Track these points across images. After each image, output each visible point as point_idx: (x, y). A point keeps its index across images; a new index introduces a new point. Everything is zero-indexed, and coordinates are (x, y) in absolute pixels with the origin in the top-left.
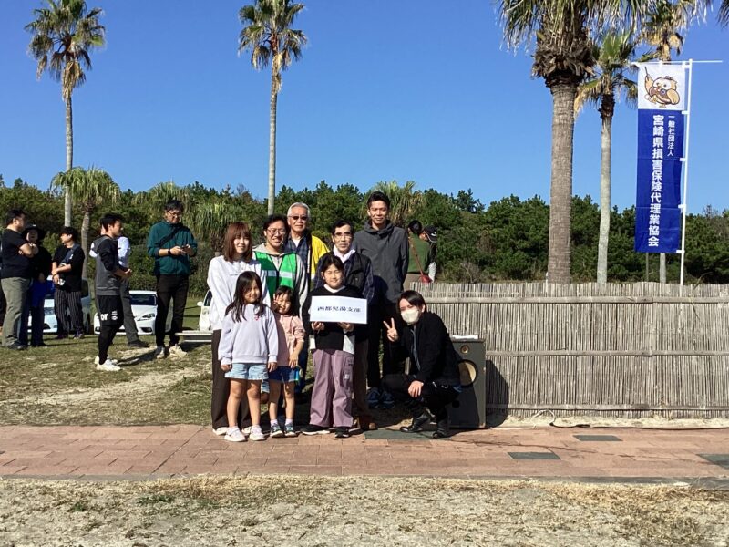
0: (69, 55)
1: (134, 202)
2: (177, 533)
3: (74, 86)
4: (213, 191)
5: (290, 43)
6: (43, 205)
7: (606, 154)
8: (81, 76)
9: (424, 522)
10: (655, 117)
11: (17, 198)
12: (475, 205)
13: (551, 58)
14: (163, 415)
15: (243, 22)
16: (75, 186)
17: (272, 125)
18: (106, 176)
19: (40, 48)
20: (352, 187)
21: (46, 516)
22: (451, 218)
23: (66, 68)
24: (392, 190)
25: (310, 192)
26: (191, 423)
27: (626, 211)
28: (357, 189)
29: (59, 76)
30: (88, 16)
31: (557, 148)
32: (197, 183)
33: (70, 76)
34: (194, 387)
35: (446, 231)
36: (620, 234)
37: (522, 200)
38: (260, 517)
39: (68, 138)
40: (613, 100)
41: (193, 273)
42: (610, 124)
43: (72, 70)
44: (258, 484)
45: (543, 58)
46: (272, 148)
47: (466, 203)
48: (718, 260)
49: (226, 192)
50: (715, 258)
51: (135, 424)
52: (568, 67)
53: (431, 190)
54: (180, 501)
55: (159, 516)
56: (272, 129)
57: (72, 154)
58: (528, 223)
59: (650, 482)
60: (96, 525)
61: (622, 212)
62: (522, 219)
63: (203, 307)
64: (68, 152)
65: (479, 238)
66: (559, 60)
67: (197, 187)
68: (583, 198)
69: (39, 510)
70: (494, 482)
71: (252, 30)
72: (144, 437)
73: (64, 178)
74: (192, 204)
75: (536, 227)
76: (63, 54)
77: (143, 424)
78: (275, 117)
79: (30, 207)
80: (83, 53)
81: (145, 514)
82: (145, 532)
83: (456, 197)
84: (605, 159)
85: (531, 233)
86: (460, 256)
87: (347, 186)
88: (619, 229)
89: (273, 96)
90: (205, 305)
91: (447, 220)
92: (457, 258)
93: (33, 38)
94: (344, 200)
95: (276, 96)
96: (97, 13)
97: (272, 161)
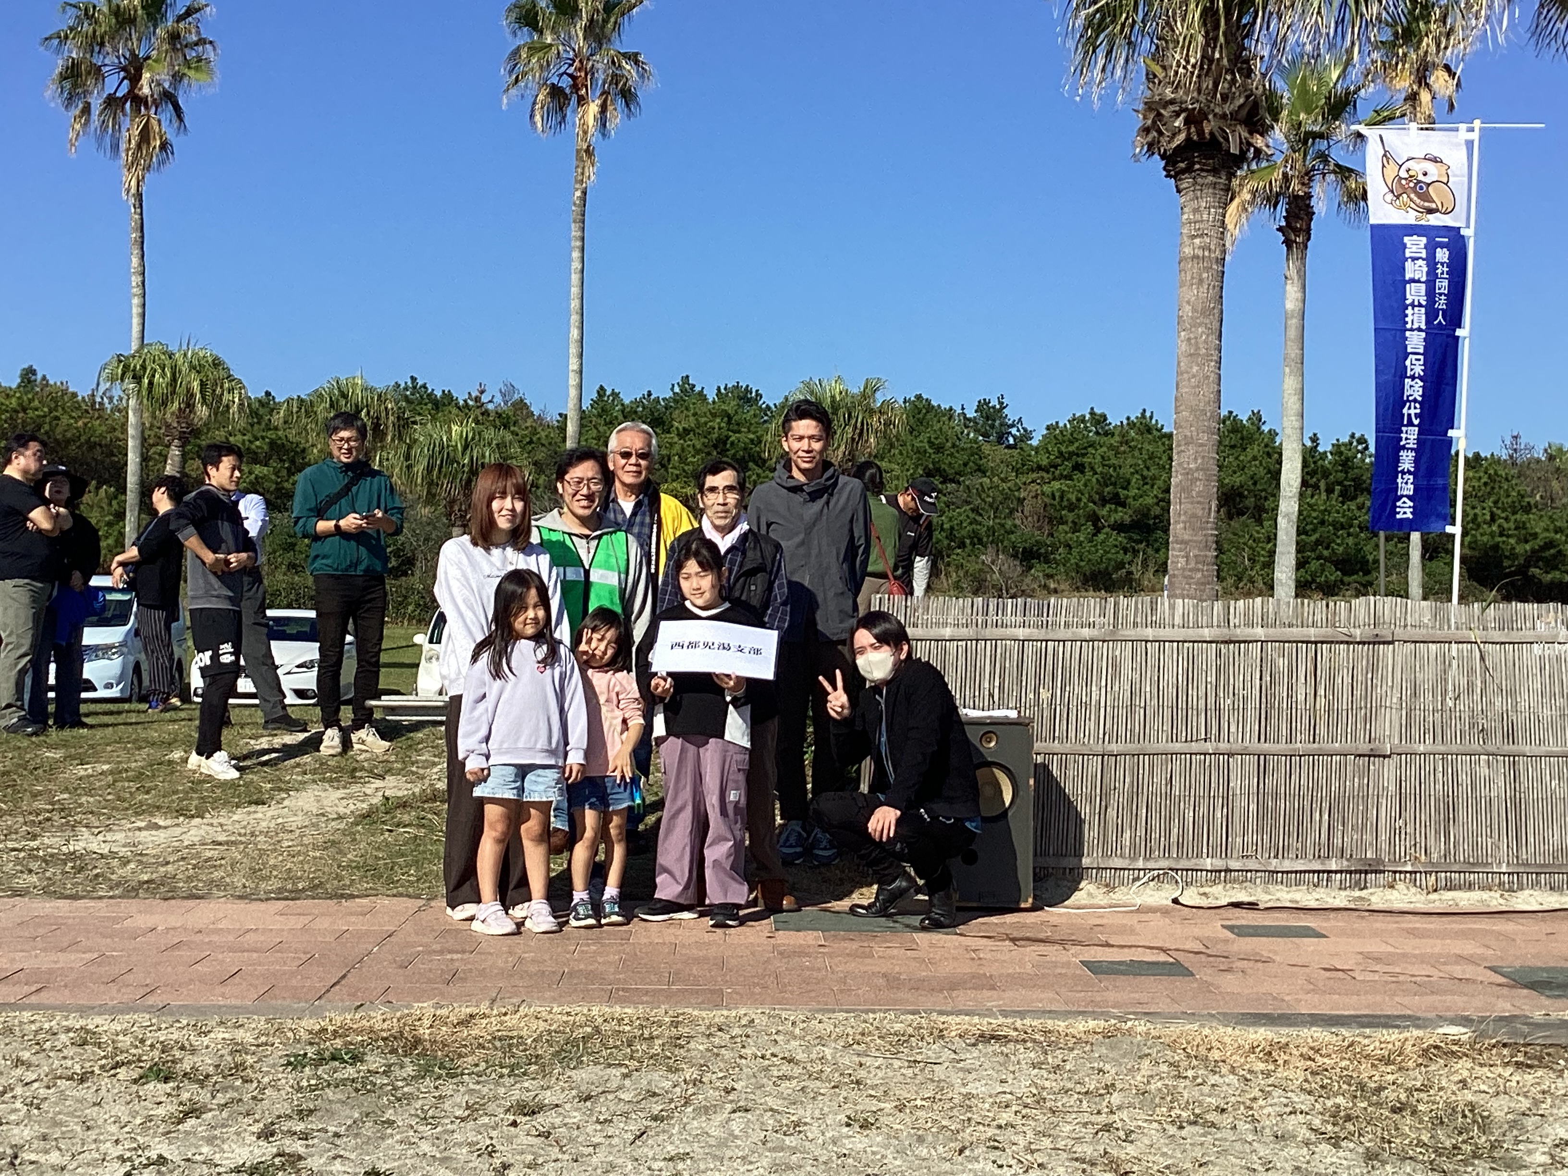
0: (139, 101)
1: (278, 418)
2: (368, 1129)
3: (148, 168)
4: (448, 397)
5: (615, 79)
6: (80, 423)
7: (1294, 322)
8: (164, 146)
9: (901, 1108)
10: (1406, 239)
11: (24, 410)
12: (1014, 431)
13: (1177, 114)
14: (339, 877)
15: (515, 34)
16: (151, 383)
17: (576, 254)
18: (217, 363)
19: (75, 86)
20: (748, 390)
21: (86, 1092)
22: (962, 457)
23: (130, 130)
24: (833, 397)
25: (657, 400)
26: (401, 895)
27: (1337, 446)
28: (759, 395)
29: (115, 147)
30: (180, 19)
31: (1188, 308)
32: (413, 379)
33: (139, 147)
34: (406, 818)
35: (951, 486)
36: (1324, 496)
37: (1114, 420)
38: (548, 1097)
39: (135, 280)
40: (1309, 206)
41: (405, 574)
42: (1303, 258)
43: (145, 136)
44: (542, 1026)
45: (1159, 115)
46: (575, 304)
47: (992, 427)
48: (1533, 551)
49: (477, 399)
50: (1528, 547)
51: (281, 895)
52: (1212, 133)
53: (919, 397)
54: (374, 1061)
55: (329, 1093)
56: (576, 265)
57: (143, 315)
58: (1126, 471)
59: (1386, 1026)
60: (193, 1111)
61: (1329, 448)
62: (1114, 461)
63: (427, 646)
64: (136, 310)
65: (1021, 501)
66: (1194, 119)
67: (414, 387)
68: (1244, 417)
69: (70, 1078)
70: (1050, 1024)
71: (533, 49)
72: (296, 922)
73: (126, 367)
74: (404, 424)
75: (1144, 478)
76: (124, 99)
77: (295, 895)
78: (583, 239)
79: (53, 429)
80: (169, 97)
81: (300, 1089)
82: (300, 1127)
83: (971, 414)
84: (1292, 333)
85: (1133, 492)
86: (980, 541)
87: (737, 386)
88: (1322, 484)
89: (578, 194)
90: (431, 642)
91: (951, 462)
92: (973, 544)
93: (60, 65)
94: (730, 418)
95: (584, 193)
96: (198, 10)
97: (575, 333)
